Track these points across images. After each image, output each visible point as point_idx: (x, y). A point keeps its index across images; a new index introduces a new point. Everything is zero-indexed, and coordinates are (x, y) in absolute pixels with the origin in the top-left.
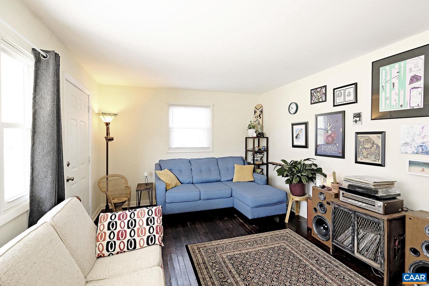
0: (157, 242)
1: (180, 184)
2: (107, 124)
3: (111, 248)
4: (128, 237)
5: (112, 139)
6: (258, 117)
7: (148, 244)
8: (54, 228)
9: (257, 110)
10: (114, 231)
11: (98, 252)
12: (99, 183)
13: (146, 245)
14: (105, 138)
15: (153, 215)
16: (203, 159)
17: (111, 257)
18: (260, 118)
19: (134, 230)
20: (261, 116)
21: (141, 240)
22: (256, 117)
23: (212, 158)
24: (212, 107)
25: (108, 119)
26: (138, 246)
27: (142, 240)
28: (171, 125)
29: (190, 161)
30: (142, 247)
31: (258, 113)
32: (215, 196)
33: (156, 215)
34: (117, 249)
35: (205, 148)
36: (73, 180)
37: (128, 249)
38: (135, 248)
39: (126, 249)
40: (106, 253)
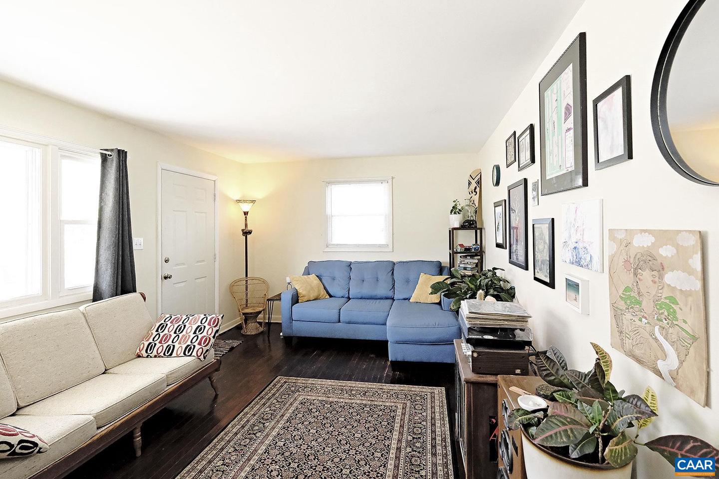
0: (194, 354)
1: (328, 297)
2: (246, 213)
3: (150, 350)
4: (170, 342)
5: (250, 232)
6: (472, 193)
7: (184, 353)
8: (85, 316)
9: (471, 180)
10: (161, 333)
11: (138, 351)
12: (232, 286)
13: (182, 354)
14: (243, 230)
15: (206, 324)
16: (372, 262)
17: (149, 359)
18: (475, 193)
19: (179, 336)
20: (478, 190)
21: (179, 347)
22: (471, 193)
23: (387, 261)
24: (390, 181)
25: (246, 207)
26: (174, 354)
27: (181, 348)
28: (328, 212)
29: (350, 265)
30: (178, 356)
31: (474, 185)
32: (361, 320)
33: (209, 324)
34: (155, 353)
35: (380, 246)
36: (169, 278)
37: (164, 354)
38: (171, 354)
39: (162, 354)
40: (145, 355)
